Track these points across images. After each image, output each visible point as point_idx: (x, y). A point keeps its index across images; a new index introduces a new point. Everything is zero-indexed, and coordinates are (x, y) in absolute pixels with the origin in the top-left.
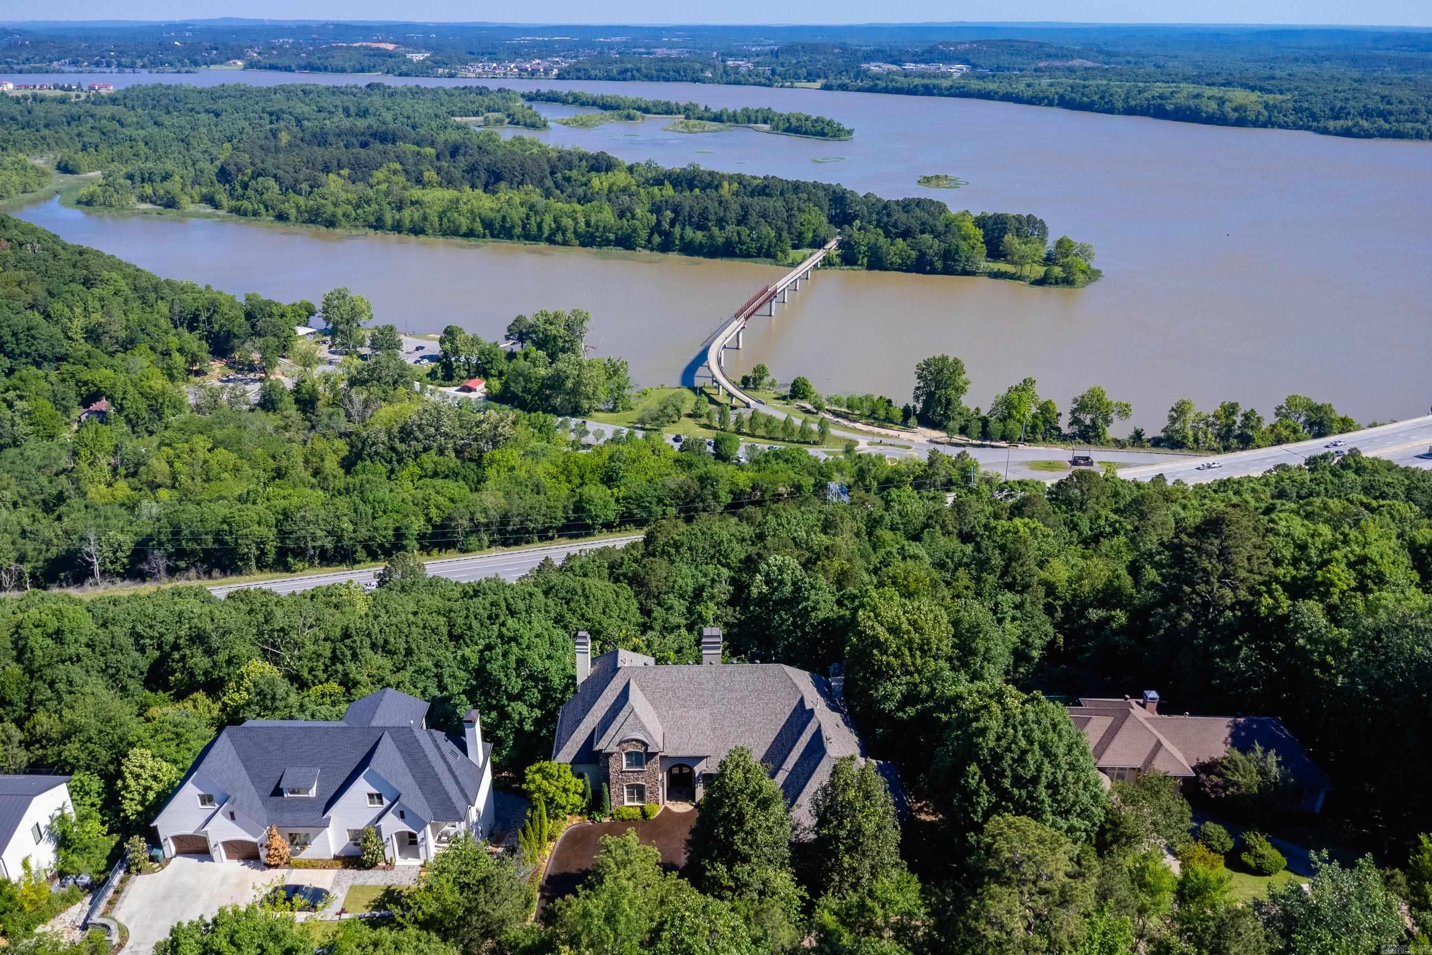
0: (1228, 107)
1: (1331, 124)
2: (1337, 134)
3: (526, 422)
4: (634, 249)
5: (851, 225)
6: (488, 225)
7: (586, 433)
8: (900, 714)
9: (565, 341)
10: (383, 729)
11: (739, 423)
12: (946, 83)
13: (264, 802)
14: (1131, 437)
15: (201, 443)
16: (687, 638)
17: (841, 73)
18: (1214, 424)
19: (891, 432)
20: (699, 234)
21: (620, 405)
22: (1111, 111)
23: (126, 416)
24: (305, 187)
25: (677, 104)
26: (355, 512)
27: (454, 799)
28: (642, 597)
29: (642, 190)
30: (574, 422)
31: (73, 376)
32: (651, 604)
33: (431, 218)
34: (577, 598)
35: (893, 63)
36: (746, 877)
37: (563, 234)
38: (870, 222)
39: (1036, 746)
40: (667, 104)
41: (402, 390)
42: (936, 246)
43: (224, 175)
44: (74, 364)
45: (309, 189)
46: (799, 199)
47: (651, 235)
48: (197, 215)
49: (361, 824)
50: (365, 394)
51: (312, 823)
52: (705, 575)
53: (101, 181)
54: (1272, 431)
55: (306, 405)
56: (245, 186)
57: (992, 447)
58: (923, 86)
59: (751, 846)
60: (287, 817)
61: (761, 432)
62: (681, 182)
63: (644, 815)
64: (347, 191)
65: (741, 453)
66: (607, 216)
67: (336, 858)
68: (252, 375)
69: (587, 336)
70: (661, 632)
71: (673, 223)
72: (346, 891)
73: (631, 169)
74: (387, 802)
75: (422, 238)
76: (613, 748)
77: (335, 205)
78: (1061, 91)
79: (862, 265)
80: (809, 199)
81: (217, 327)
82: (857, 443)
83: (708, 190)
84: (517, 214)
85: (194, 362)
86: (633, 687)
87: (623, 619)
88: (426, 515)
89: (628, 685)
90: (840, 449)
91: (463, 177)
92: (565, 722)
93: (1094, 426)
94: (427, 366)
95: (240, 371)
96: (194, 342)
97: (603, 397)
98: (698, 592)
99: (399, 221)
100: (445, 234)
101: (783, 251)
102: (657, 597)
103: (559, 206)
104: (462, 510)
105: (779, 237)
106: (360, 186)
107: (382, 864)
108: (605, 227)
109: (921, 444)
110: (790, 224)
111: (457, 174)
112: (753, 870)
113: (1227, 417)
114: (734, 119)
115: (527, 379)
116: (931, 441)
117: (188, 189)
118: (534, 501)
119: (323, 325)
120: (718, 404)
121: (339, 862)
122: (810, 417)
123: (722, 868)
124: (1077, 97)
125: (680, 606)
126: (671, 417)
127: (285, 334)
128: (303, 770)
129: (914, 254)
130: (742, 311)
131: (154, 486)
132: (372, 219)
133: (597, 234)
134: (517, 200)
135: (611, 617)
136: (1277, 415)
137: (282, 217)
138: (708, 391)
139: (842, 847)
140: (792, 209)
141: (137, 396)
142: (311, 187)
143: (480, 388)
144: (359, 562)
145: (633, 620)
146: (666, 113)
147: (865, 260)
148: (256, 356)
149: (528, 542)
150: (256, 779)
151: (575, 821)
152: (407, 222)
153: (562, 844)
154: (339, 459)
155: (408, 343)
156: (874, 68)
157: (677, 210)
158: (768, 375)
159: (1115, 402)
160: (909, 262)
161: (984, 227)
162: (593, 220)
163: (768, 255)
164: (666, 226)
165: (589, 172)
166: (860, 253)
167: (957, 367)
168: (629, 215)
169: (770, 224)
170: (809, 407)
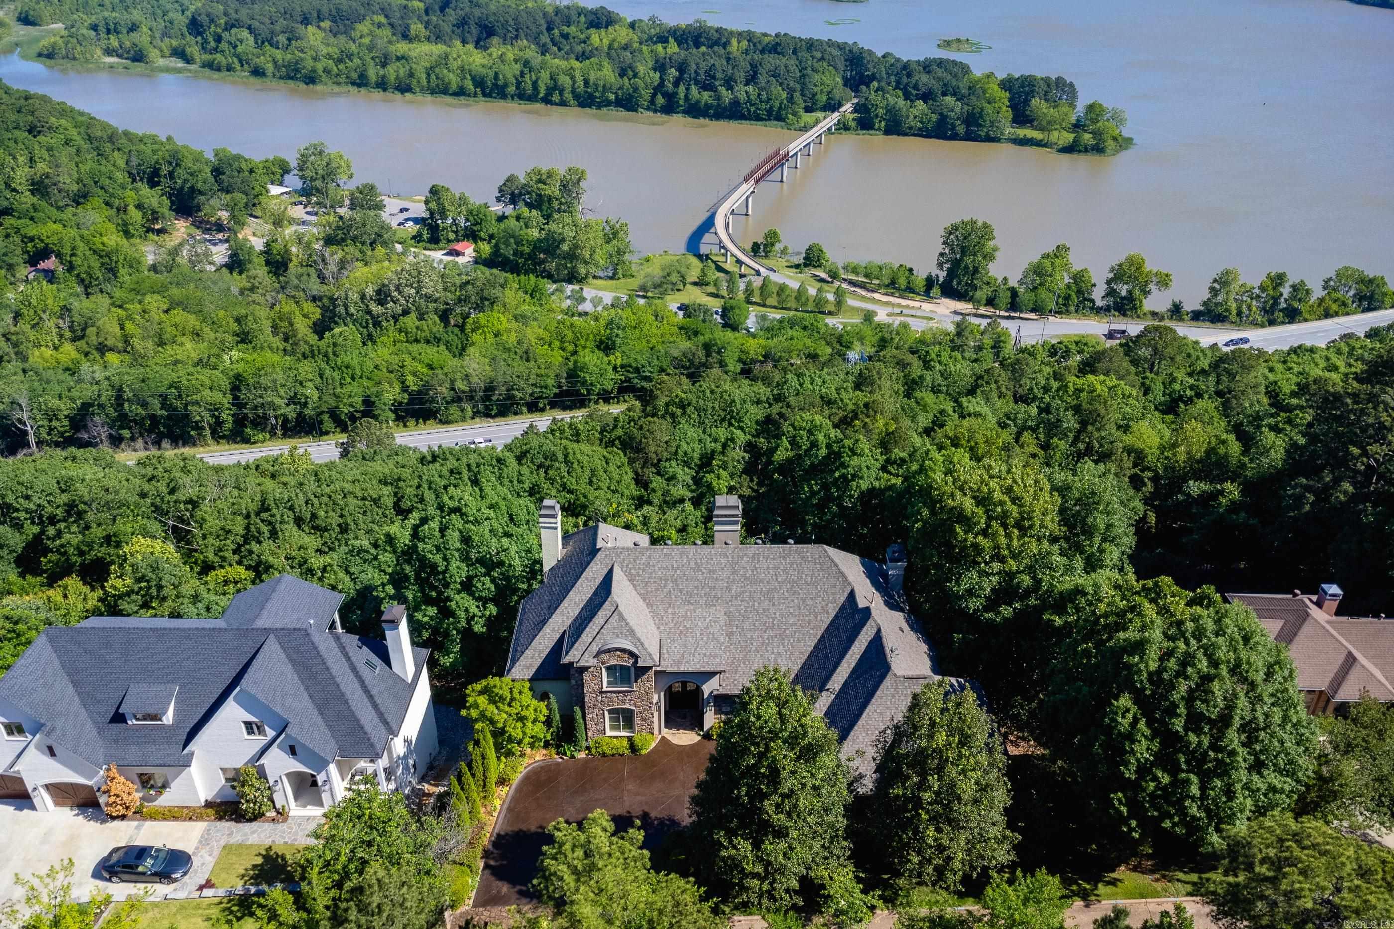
3: (516, 285)
4: (636, 111)
5: (868, 86)
6: (479, 82)
7: (583, 299)
8: (989, 615)
9: (561, 203)
10: (267, 632)
11: (749, 291)
13: (100, 731)
14: (1169, 310)
15: (155, 302)
16: (693, 514)
18: (1258, 296)
19: (912, 303)
20: (706, 94)
21: (620, 272)
23: (78, 275)
24: (282, 39)
26: (321, 378)
27: (368, 728)
28: (638, 465)
29: (644, 48)
30: (569, 288)
31: (18, 231)
32: (650, 472)
33: (417, 74)
34: (557, 464)
36: (780, 857)
37: (561, 94)
38: (889, 84)
39: (1224, 670)
41: (380, 251)
42: (958, 110)
43: (195, 26)
44: (19, 218)
45: (286, 42)
46: (813, 57)
47: (654, 95)
48: (168, 70)
49: (239, 762)
50: (340, 254)
51: (168, 761)
52: (716, 441)
53: (65, 33)
54: (1320, 305)
55: (278, 268)
56: (218, 39)
57: (1021, 319)
59: (789, 815)
60: (133, 753)
61: (772, 301)
62: (686, 40)
63: (633, 748)
64: (328, 45)
65: (751, 323)
66: (607, 74)
67: (208, 804)
68: (220, 236)
69: (584, 198)
70: (660, 507)
71: (676, 84)
72: (216, 853)
73: (632, 26)
74: (271, 733)
75: (408, 95)
76: (588, 661)
77: (315, 59)
79: (879, 129)
80: (823, 58)
81: (179, 181)
82: (876, 314)
83: (716, 48)
84: (510, 71)
85: (155, 220)
86: (618, 574)
87: (614, 492)
88: (403, 382)
89: (610, 572)
90: (857, 320)
91: (453, 32)
92: (526, 622)
93: (1130, 297)
94: (412, 228)
95: (207, 231)
96: (153, 197)
97: (602, 262)
98: (706, 461)
99: (384, 77)
100: (433, 92)
101: (795, 114)
102: (655, 466)
103: (556, 62)
104: (441, 376)
105: (790, 99)
106: (342, 39)
107: (272, 814)
108: (604, 86)
109: (946, 316)
110: (803, 86)
111: (447, 28)
112: (791, 848)
113: (1274, 288)
115: (519, 243)
116: (957, 312)
117: (158, 42)
118: (522, 369)
119: (299, 184)
120: (726, 272)
121: (210, 811)
122: (826, 287)
123: (745, 846)
125: (685, 475)
126: (674, 284)
127: (255, 192)
128: (155, 688)
129: (935, 118)
130: (752, 174)
131: (102, 349)
132: (355, 75)
133: (597, 94)
134: (510, 56)
135: (599, 488)
136: (1325, 288)
137: (258, 72)
138: (715, 258)
139: (924, 816)
140: (805, 68)
141: (88, 253)
142: (289, 40)
143: (469, 252)
144: (327, 433)
145: (627, 492)
147: (883, 124)
148: (224, 215)
149: (516, 414)
150: (87, 698)
151: (539, 756)
152: (392, 77)
153: (519, 789)
154: (310, 323)
155: (392, 205)
157: (682, 68)
158: (779, 242)
159: (1154, 271)
160: (929, 127)
161: (1009, 90)
162: (592, 78)
163: (779, 118)
164: (669, 86)
165: (588, 28)
166: (877, 116)
167: (986, 232)
168: (631, 73)
169: (781, 84)
170: (824, 275)
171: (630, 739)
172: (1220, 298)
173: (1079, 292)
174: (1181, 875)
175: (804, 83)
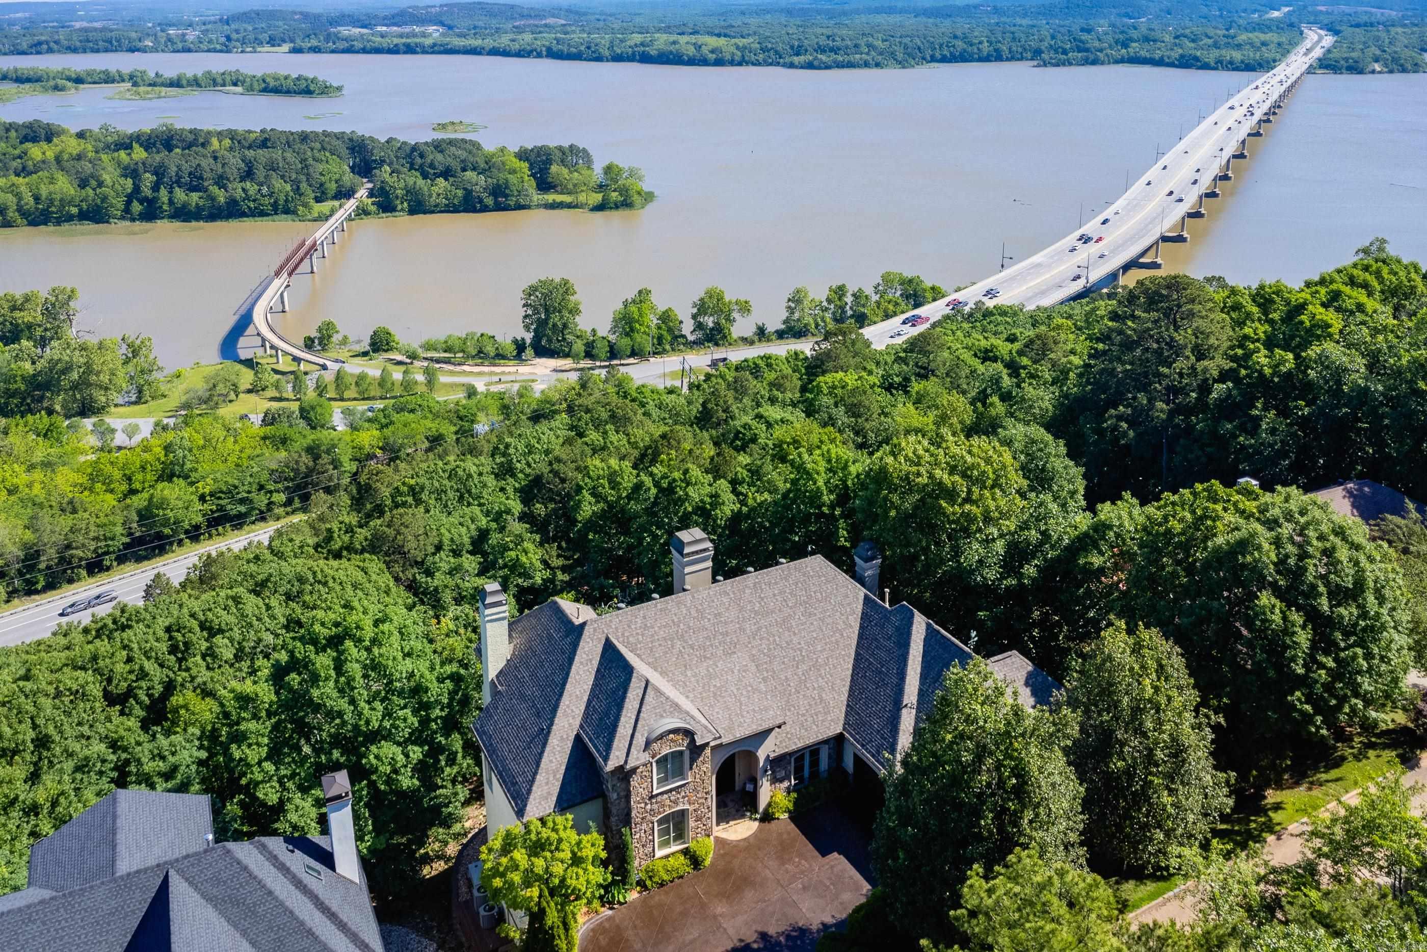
0: (705, 50)
1: (796, 60)
2: (802, 68)
3: (21, 429)
4: (108, 222)
5: (379, 171)
7: (111, 433)
9: (46, 330)
11: (320, 388)
12: (428, 42)
14: (755, 334)
17: (308, 36)
18: (828, 308)
19: (507, 369)
20: (195, 197)
21: (147, 394)
22: (599, 59)
25: (118, 71)
29: (104, 157)
30: (88, 422)
35: (362, 27)
38: (402, 166)
40: (106, 72)
42: (482, 183)
46: (311, 148)
47: (128, 203)
54: (879, 308)
57: (622, 365)
58: (404, 44)
61: (351, 393)
62: (154, 144)
63: (695, 861)
66: (62, 186)
69: (77, 319)
71: (156, 188)
73: (81, 135)
76: (635, 758)
78: (547, 43)
79: (402, 210)
80: (322, 149)
82: (476, 385)
83: (195, 149)
90: (461, 395)
93: (718, 328)
97: (123, 386)
101: (305, 205)
102: (419, 564)
105: (297, 190)
108: (62, 200)
109: (545, 375)
110: (308, 177)
113: (839, 299)
114: (195, 83)
116: (555, 370)
120: (284, 373)
122: (409, 369)
124: (565, 49)
126: (225, 395)
129: (460, 193)
130: (281, 268)
133: (53, 209)
136: (877, 292)
138: (263, 361)
140: (306, 160)
146: (106, 82)
147: (405, 204)
149: (71, 581)
156: (345, 31)
157: (159, 172)
158: (337, 332)
159: (734, 301)
160: (456, 202)
161: (527, 159)
162: (44, 192)
163: (287, 211)
164: (147, 192)
165: (21, 143)
166: (397, 197)
167: (566, 288)
168: (94, 183)
169: (282, 177)
170: (399, 358)
171: (686, 852)
172: (796, 315)
173: (670, 330)
174: (1324, 777)
175: (308, 174)
